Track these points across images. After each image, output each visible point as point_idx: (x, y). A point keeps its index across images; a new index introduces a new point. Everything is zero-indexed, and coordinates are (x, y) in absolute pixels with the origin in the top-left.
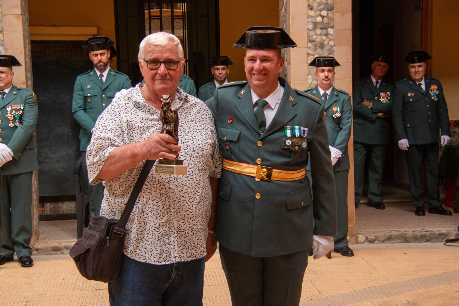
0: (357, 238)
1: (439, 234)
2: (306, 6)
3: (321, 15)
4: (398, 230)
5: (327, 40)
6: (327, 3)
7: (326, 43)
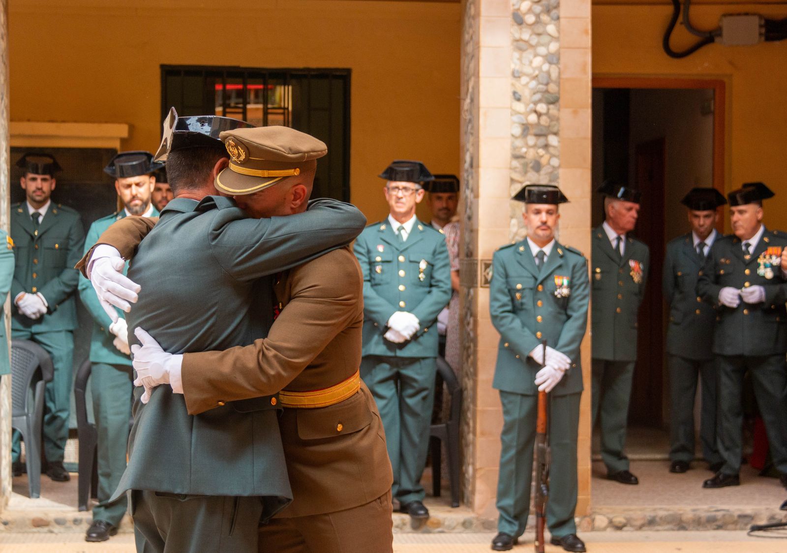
0: (593, 520)
1: (740, 516)
2: (510, 93)
3: (536, 112)
4: (667, 507)
5: (547, 157)
6: (547, 91)
7: (544, 161)
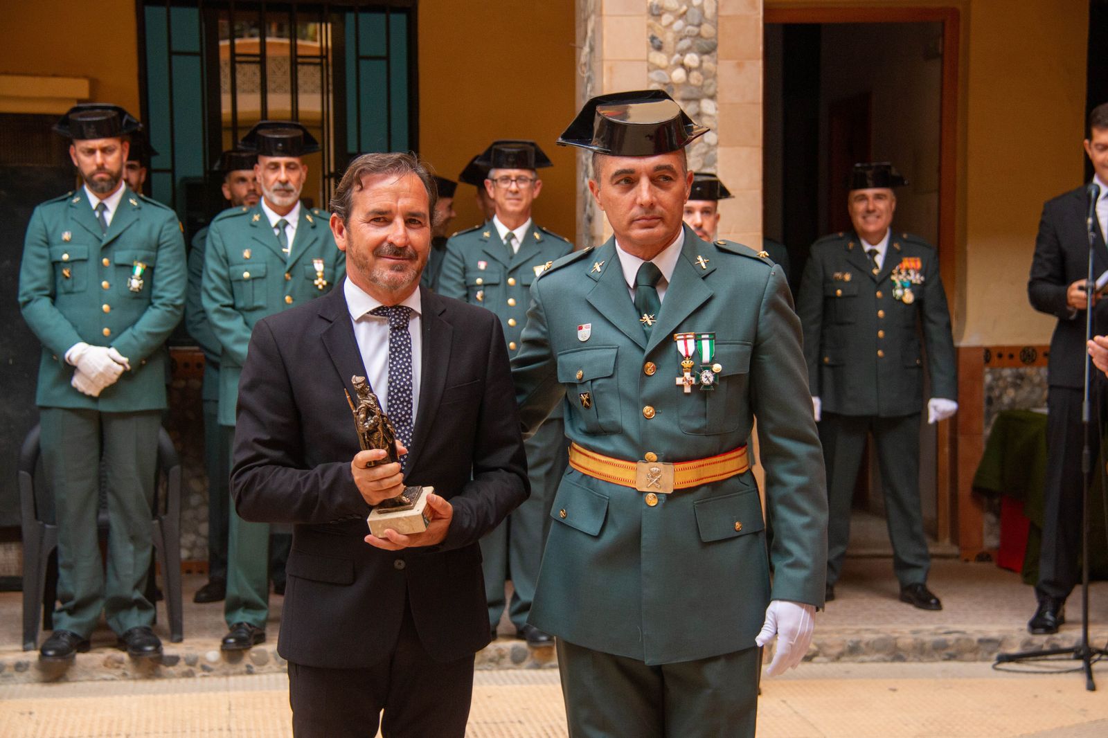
1: (981, 641)
2: (646, 40)
3: (683, 65)
4: (876, 627)
6: (699, 35)
